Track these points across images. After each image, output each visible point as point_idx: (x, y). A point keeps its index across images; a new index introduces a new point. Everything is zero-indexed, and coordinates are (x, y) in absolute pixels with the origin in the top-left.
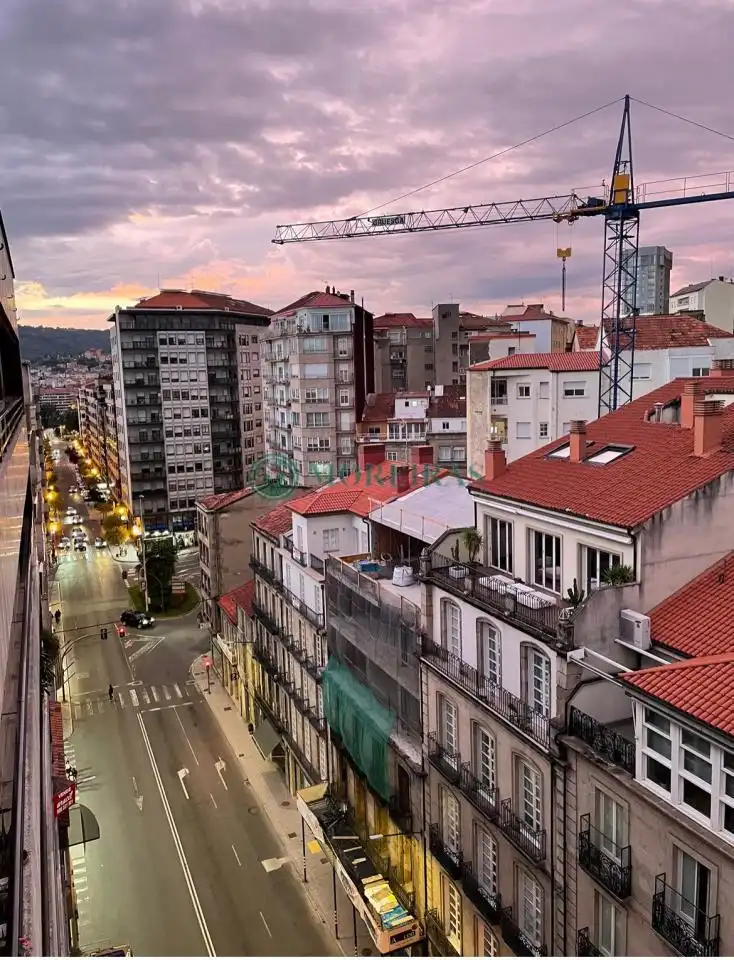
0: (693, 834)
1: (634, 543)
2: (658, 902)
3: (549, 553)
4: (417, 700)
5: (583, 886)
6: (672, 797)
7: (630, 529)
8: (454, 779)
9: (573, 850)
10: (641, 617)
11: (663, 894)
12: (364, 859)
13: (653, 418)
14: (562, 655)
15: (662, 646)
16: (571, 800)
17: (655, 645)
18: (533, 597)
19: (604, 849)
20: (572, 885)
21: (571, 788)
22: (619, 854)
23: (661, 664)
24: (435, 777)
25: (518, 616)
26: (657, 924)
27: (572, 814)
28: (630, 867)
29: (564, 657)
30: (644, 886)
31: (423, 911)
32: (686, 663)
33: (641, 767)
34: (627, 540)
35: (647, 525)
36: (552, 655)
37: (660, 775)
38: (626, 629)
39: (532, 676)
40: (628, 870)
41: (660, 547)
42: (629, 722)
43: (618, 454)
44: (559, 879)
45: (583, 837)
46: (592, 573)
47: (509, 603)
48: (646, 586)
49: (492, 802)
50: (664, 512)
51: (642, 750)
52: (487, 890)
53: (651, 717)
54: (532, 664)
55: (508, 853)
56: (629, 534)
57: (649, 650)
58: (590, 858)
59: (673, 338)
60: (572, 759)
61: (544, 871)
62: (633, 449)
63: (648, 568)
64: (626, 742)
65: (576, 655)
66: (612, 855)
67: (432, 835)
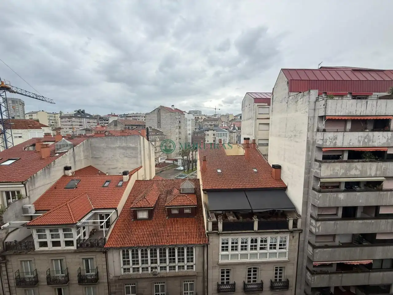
0: (57, 253)
1: (25, 185)
2: (48, 277)
6: (49, 248)
7: (22, 182)
10: (31, 206)
11: (50, 274)
13: (26, 149)
15: (39, 210)
16: (10, 270)
17: (37, 211)
19: (26, 276)
21: (9, 266)
22: (32, 273)
23: (40, 216)
26: (48, 284)
27: (11, 274)
30: (43, 277)
32: (47, 212)
33: (37, 246)
34: (23, 185)
35: (29, 180)
37: (44, 244)
40: (37, 276)
41: (34, 185)
42: (31, 236)
43: (15, 161)
45: (17, 278)
46: (8, 199)
48: (31, 197)
50: (35, 175)
51: (37, 241)
53: (38, 231)
56: (23, 184)
57: (36, 213)
58: (21, 282)
60: (8, 258)
62: (20, 159)
63: (31, 191)
64: (30, 242)
65: (6, 226)
66: (29, 276)
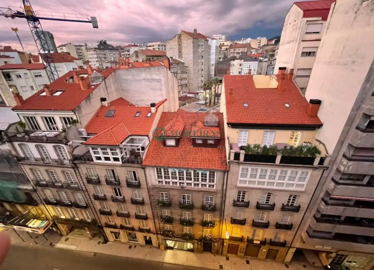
0: (109, 165)
1: (75, 113)
2: (106, 180)
3: (51, 121)
4: (22, 174)
5: (90, 187)
6: (103, 161)
7: (73, 110)
8: (46, 186)
9: (85, 181)
10: (83, 129)
11: (107, 179)
12: (24, 220)
13: (68, 82)
14: (66, 144)
15: (90, 134)
16: (81, 173)
17: (88, 134)
18: (52, 134)
19: (92, 178)
20: (87, 188)
21: (80, 171)
22: (95, 176)
23: (91, 138)
24: (39, 188)
25: (49, 140)
26: (107, 184)
27: (82, 175)
28: (99, 178)
29: (67, 145)
30: (103, 179)
31: (50, 218)
32: (96, 135)
33: (94, 159)
35: (77, 108)
36: (64, 146)
37: (99, 158)
38: (80, 133)
39: (59, 153)
40: (99, 179)
41: (82, 113)
42: (89, 151)
43: (61, 92)
44: (84, 189)
45: (87, 178)
46: (66, 123)
47: (45, 138)
48: (82, 122)
49: (60, 184)
50: (80, 105)
51: (93, 156)
52: (67, 202)
53: (93, 149)
54: (58, 150)
55: (69, 192)
56: (73, 112)
57: (88, 136)
58: (90, 181)
59: (64, 60)
60: (78, 165)
61: (80, 189)
62: (65, 90)
63: (81, 118)
64: (89, 156)
65: (70, 143)
66: (94, 178)
67: (45, 201)
